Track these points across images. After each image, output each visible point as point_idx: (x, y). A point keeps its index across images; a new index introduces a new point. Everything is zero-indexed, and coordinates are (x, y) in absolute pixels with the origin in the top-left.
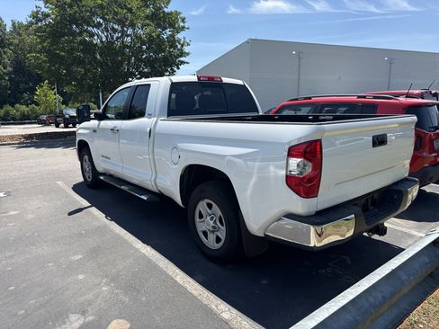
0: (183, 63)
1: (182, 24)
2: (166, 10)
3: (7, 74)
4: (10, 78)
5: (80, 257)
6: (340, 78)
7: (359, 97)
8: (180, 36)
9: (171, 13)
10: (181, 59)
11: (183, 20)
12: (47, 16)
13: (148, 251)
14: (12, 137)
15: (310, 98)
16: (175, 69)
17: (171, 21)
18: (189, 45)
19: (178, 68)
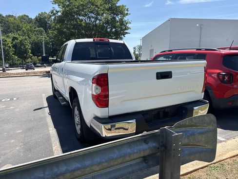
0: (126, 33)
1: (126, 12)
2: (117, 5)
3: (51, 42)
4: (52, 43)
5: (21, 131)
6: (227, 40)
7: (197, 50)
8: (126, 18)
9: (119, 7)
10: (126, 31)
11: (127, 10)
12: (57, 12)
13: (53, 131)
14: (41, 72)
15: (171, 51)
16: (123, 36)
17: (120, 11)
18: (130, 23)
19: (124, 36)
